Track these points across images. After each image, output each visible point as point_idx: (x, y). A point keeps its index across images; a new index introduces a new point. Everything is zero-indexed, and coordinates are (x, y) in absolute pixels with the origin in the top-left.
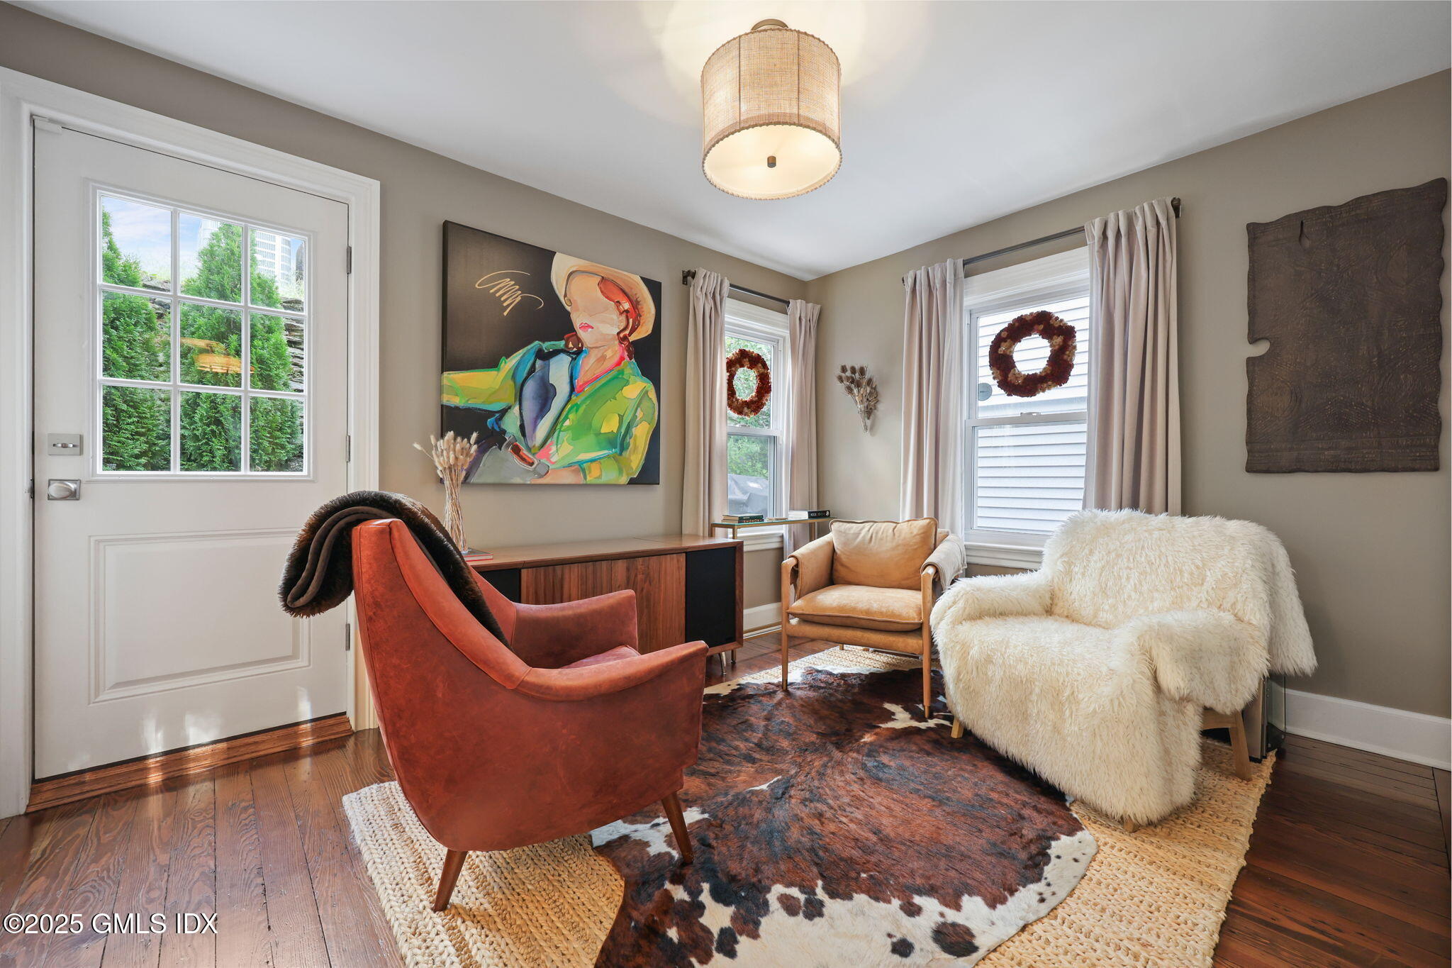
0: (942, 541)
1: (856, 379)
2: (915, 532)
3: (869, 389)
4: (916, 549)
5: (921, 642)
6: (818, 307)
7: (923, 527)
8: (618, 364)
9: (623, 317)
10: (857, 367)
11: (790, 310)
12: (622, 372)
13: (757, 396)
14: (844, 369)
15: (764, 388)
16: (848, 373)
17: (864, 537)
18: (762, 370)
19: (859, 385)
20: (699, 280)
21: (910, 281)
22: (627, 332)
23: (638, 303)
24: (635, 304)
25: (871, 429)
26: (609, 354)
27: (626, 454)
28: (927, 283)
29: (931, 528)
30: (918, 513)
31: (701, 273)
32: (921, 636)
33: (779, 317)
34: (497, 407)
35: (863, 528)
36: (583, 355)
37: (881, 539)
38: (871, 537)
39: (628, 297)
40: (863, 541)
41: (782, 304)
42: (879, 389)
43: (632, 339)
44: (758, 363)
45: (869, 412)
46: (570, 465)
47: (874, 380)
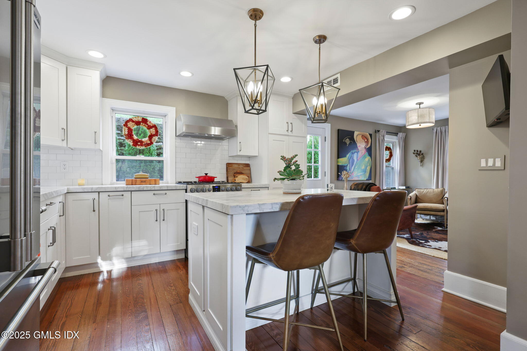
0: (446, 193)
1: (419, 154)
2: (439, 191)
3: (422, 156)
4: (439, 195)
5: (444, 213)
6: (405, 134)
7: (441, 190)
8: (364, 154)
9: (365, 143)
10: (419, 150)
11: (398, 135)
12: (365, 155)
13: (389, 158)
14: (415, 151)
15: (391, 155)
16: (416, 152)
17: (425, 192)
18: (391, 151)
19: (419, 155)
20: (380, 132)
21: (435, 130)
22: (366, 146)
23: (368, 139)
24: (367, 140)
25: (422, 166)
26: (363, 152)
27: (366, 173)
28: (440, 130)
29: (443, 190)
30: (437, 187)
31: (381, 131)
32: (444, 212)
33: (395, 137)
34: (346, 165)
35: (425, 190)
36: (359, 153)
37: (430, 193)
38: (427, 192)
39: (366, 138)
40: (425, 193)
41: (396, 134)
42: (425, 156)
43: (367, 148)
44: (390, 149)
45: (422, 161)
46: (357, 176)
47: (424, 154)
